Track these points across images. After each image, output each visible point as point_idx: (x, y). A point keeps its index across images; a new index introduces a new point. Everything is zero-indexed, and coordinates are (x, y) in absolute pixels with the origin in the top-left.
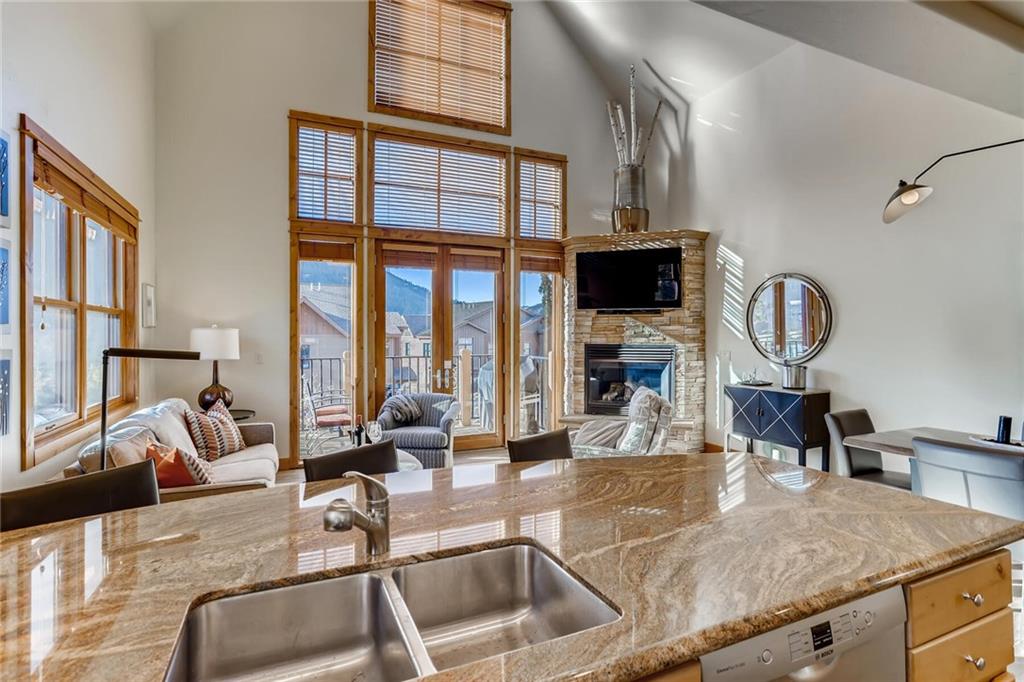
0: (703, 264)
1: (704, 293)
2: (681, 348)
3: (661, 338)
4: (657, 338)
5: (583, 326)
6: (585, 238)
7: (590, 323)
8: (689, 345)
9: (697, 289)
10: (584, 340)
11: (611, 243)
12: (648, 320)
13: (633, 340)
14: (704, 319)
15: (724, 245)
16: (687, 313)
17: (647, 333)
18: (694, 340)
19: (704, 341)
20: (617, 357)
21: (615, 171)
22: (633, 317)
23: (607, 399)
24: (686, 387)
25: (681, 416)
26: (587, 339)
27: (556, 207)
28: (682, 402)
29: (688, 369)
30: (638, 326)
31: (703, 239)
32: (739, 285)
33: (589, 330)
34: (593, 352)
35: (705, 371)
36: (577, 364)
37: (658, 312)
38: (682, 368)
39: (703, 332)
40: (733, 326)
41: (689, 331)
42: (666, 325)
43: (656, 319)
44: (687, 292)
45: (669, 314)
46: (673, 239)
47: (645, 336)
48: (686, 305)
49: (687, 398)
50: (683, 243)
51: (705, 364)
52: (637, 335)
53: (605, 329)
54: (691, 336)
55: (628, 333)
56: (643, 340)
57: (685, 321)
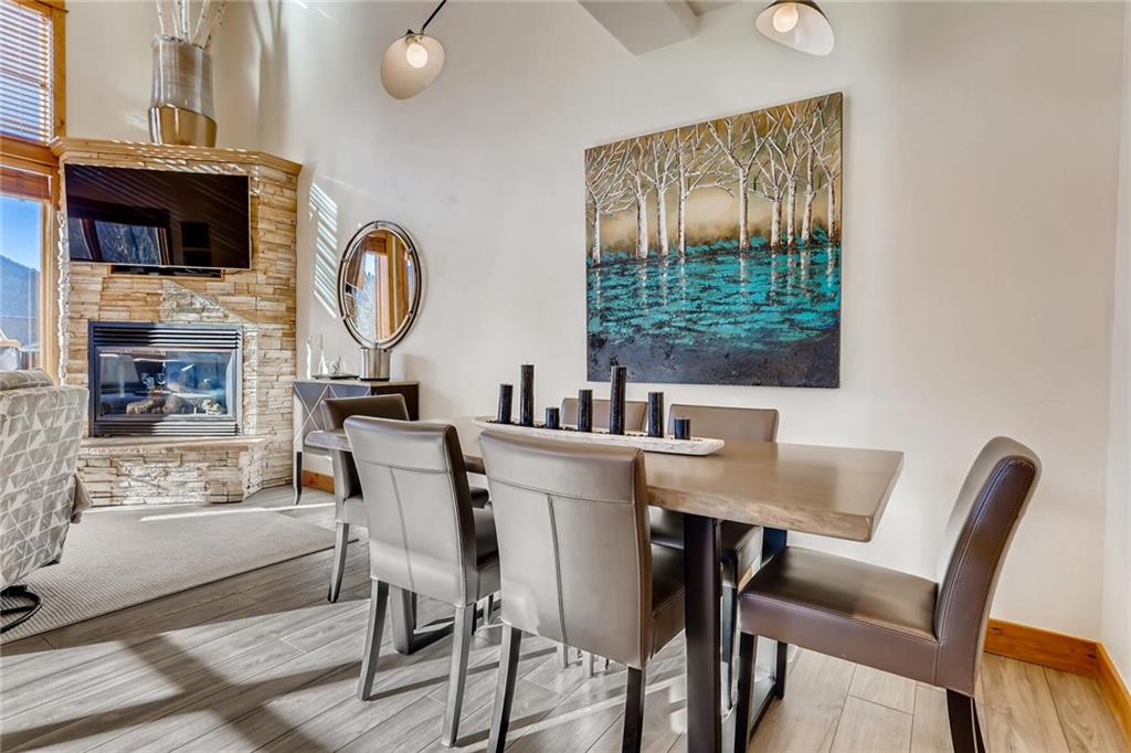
0: (294, 211)
1: (295, 253)
2: (251, 330)
3: (221, 315)
4: (214, 314)
5: (86, 291)
6: (87, 142)
7: (99, 287)
8: (265, 326)
9: (283, 246)
10: (89, 315)
11: (138, 158)
12: (201, 286)
13: (176, 317)
14: (294, 290)
15: (317, 183)
16: (261, 278)
17: (198, 306)
18: (275, 319)
19: (294, 321)
20: (146, 344)
21: (152, 45)
22: (176, 281)
23: (133, 412)
24: (259, 388)
25: (253, 432)
26: (92, 313)
27: (43, 86)
28: (253, 410)
29: (264, 361)
30: (184, 296)
31: (294, 174)
32: (333, 241)
33: (97, 298)
34: (105, 334)
35: (295, 366)
36: (73, 354)
37: (217, 275)
38: (254, 360)
39: (293, 310)
40: (323, 297)
41: (264, 305)
42: (228, 294)
43: (212, 285)
44: (261, 247)
45: (232, 278)
46: (241, 164)
47: (195, 311)
48: (260, 266)
49: (263, 405)
50: (256, 172)
51: (295, 356)
52: (181, 309)
53: (126, 297)
54: (268, 314)
55: (167, 305)
56: (193, 316)
57: (258, 289)
